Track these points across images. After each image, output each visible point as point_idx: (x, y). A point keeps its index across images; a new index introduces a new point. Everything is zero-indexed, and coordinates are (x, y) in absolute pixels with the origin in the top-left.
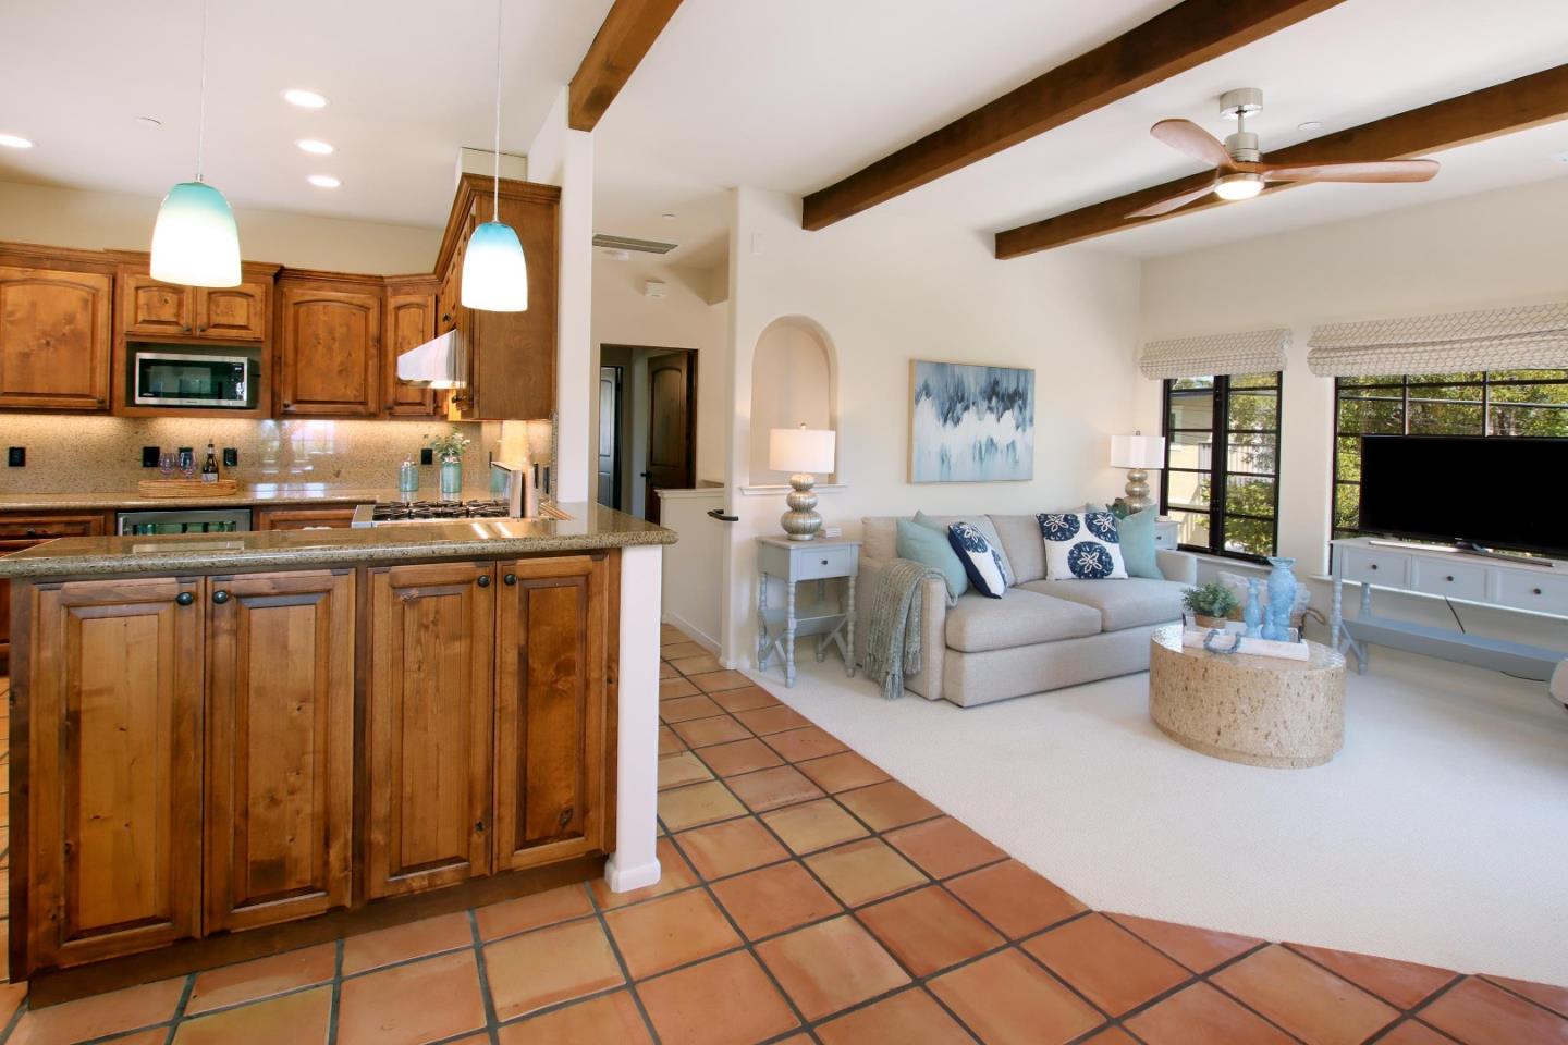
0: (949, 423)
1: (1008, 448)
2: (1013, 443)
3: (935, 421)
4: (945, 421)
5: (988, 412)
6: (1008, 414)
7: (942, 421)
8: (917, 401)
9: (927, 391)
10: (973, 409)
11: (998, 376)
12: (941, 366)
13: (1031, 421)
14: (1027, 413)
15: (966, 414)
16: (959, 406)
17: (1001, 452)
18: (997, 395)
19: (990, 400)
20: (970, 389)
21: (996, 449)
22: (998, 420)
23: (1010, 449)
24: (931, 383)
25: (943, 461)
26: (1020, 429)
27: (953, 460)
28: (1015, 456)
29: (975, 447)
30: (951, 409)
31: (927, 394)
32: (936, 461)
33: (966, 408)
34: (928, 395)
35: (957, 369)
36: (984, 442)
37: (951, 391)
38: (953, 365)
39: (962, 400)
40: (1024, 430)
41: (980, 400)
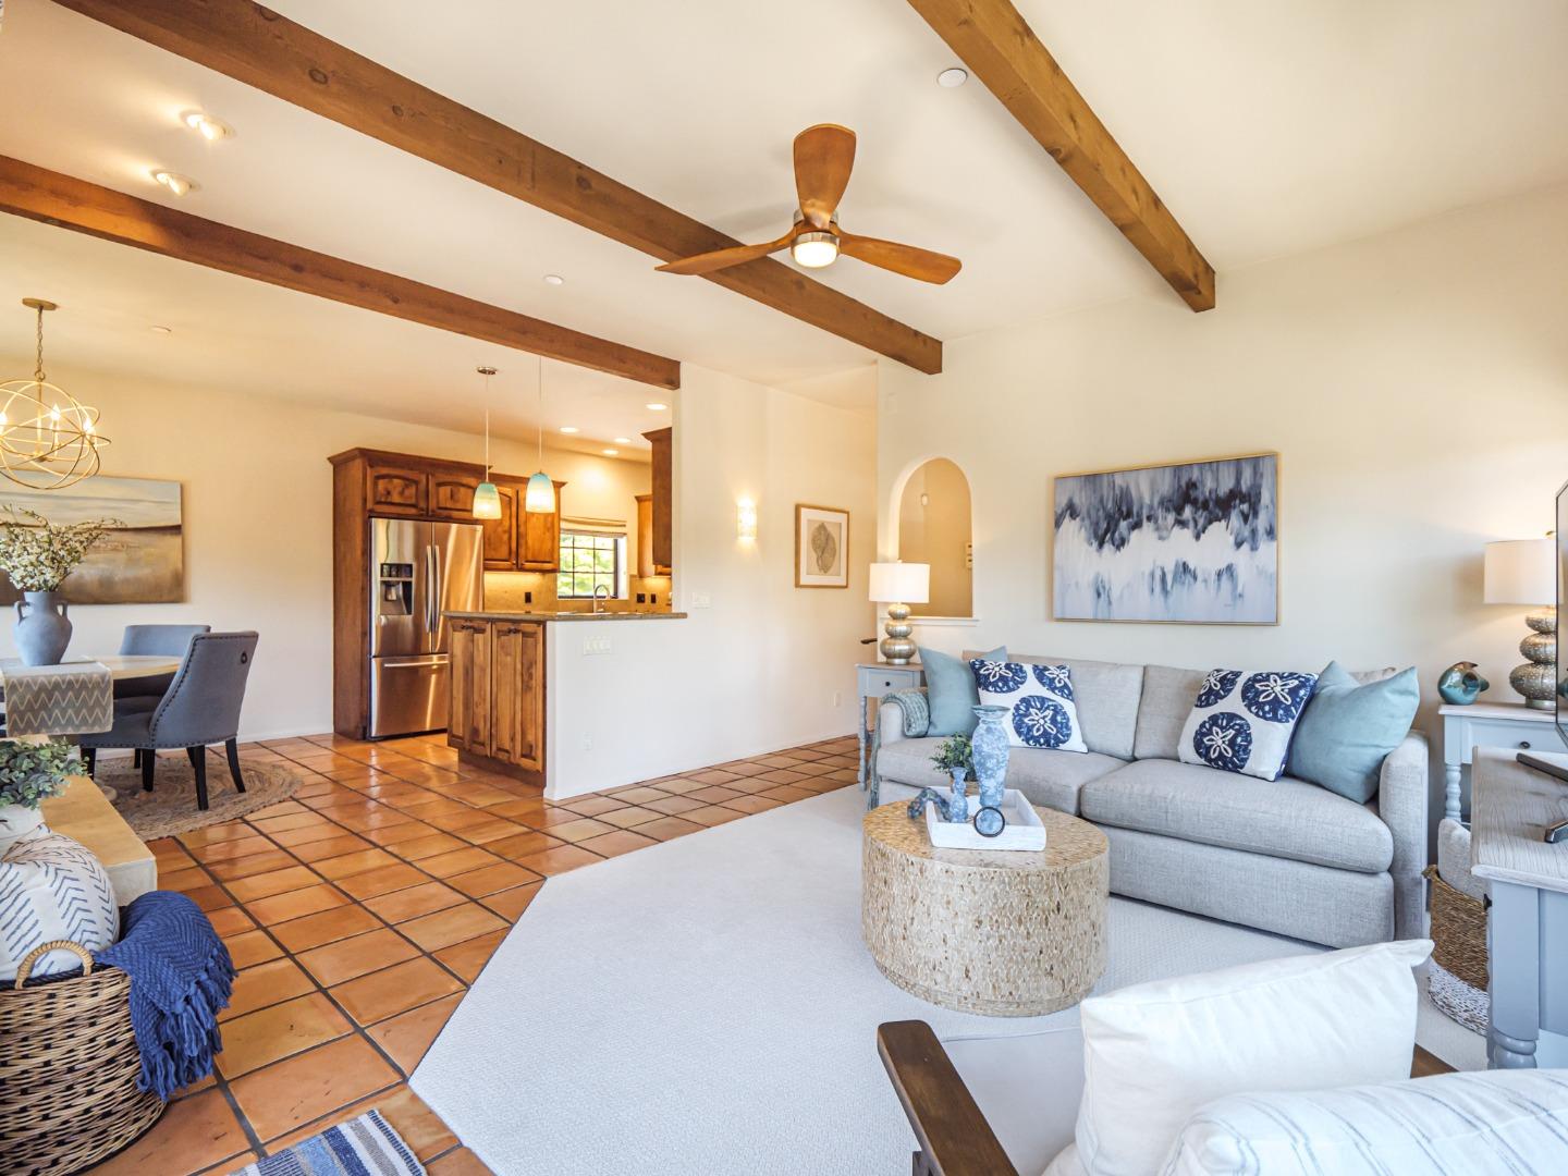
0: (1108, 547)
1: (1219, 574)
2: (1229, 568)
3: (1086, 545)
4: (1101, 545)
5: (1176, 529)
6: (1217, 528)
7: (1095, 544)
8: (1058, 524)
9: (1072, 510)
10: (1147, 527)
11: (1195, 475)
12: (1092, 479)
13: (1271, 533)
14: (1261, 523)
15: (1135, 534)
16: (1123, 524)
17: (1205, 581)
18: (1194, 502)
19: (1179, 510)
20: (1141, 499)
21: (1195, 578)
22: (1198, 537)
23: (1224, 577)
24: (1077, 501)
25: (1099, 595)
26: (1246, 547)
27: (1115, 594)
28: (1235, 587)
29: (1152, 575)
30: (1112, 527)
31: (1071, 515)
32: (1090, 594)
33: (1137, 525)
34: (1073, 515)
35: (1119, 480)
36: (1170, 569)
37: (1110, 505)
38: (1112, 474)
39: (1129, 515)
40: (1254, 548)
41: (1160, 513)
